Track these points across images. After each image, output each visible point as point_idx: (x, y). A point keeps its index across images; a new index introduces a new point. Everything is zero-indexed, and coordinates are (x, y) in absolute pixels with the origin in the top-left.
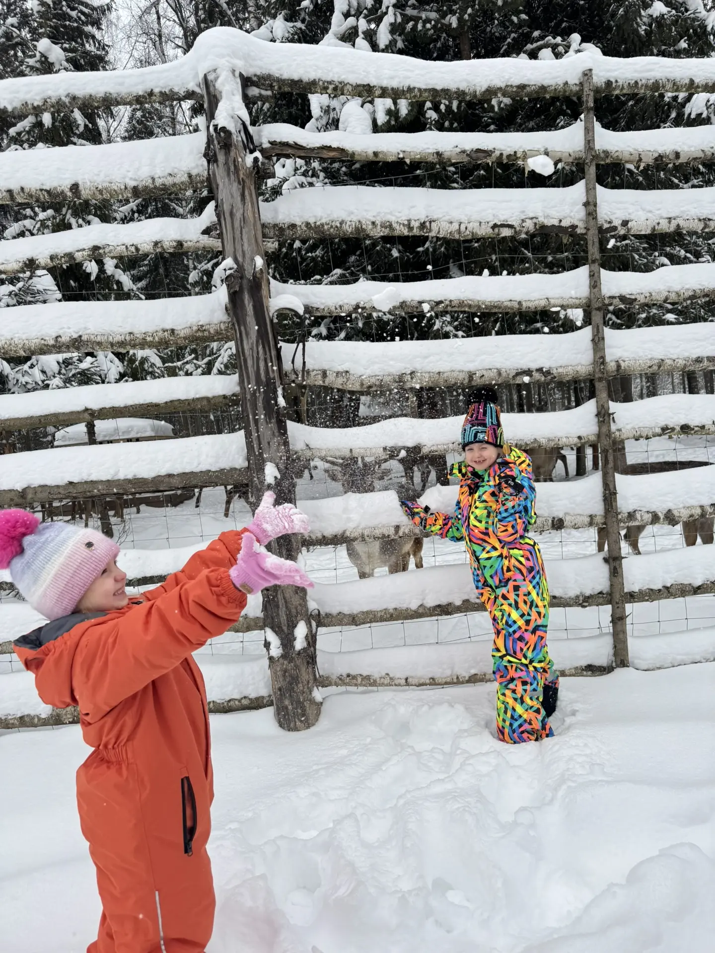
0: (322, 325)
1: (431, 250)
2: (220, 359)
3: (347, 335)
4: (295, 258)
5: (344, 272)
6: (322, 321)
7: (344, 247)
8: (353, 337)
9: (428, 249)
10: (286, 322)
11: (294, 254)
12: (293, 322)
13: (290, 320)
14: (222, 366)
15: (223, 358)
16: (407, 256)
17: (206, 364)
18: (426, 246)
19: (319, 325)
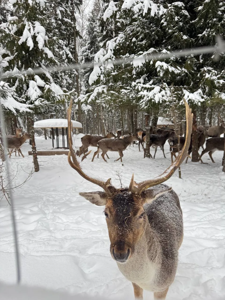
0: (142, 78)
1: (206, 35)
2: (93, 94)
3: (153, 82)
4: (133, 47)
5: (155, 50)
6: (142, 76)
7: (157, 38)
8: (157, 83)
9: (204, 35)
10: (123, 76)
11: (132, 45)
12: (127, 76)
13: (126, 75)
14: (94, 98)
15: (94, 94)
16: (192, 40)
17: (87, 96)
18: (203, 34)
19: (140, 78)
